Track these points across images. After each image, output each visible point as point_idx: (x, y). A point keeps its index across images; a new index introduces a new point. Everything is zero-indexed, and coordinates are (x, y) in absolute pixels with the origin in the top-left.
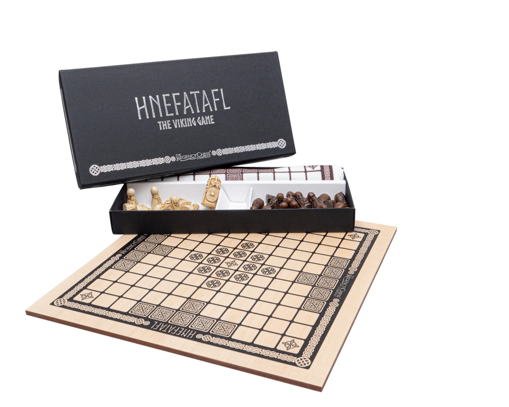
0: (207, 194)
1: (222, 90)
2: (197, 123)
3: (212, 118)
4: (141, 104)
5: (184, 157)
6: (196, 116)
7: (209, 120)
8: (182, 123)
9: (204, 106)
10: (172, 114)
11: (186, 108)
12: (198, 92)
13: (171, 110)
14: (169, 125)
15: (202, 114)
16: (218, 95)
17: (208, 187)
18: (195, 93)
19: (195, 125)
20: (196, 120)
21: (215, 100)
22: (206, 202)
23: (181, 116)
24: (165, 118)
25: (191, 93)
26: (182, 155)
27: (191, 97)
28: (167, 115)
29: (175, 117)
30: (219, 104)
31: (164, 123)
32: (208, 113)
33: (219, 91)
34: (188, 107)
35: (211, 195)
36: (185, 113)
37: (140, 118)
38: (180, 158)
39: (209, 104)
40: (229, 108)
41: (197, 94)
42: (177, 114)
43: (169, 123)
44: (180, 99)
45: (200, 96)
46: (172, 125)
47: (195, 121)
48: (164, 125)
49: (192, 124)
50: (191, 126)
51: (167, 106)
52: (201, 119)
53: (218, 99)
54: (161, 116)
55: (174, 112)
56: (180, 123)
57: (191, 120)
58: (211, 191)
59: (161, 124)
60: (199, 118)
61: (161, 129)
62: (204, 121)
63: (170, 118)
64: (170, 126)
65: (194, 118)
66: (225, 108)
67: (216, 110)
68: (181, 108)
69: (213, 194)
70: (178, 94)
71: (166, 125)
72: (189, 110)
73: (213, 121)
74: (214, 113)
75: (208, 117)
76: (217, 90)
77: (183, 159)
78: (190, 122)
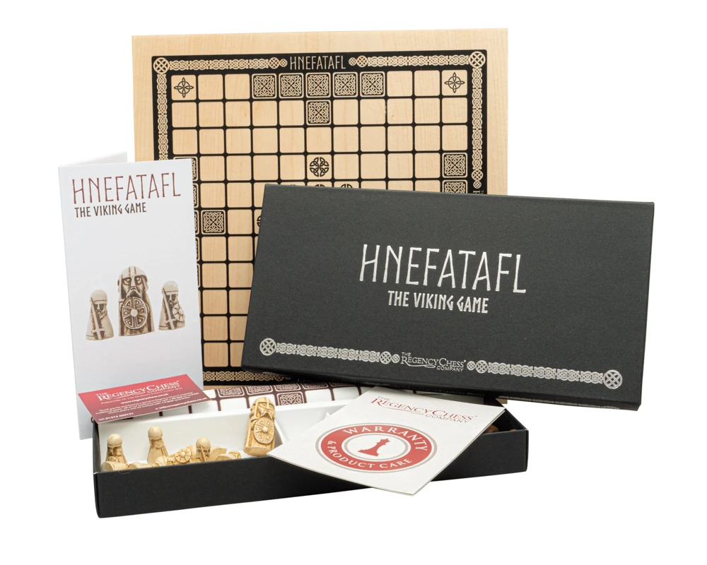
0: (255, 431)
1: (518, 257)
2: (455, 306)
3: (486, 302)
4: (370, 256)
5: (415, 360)
6: (457, 293)
7: (480, 305)
8: (429, 301)
9: (478, 279)
10: (417, 283)
11: (443, 276)
12: (474, 253)
13: (417, 274)
14: (406, 299)
15: (469, 293)
16: (509, 264)
17: (254, 417)
18: (467, 253)
19: (451, 308)
20: (455, 300)
21: (500, 272)
22: (255, 445)
23: (432, 288)
24: (402, 287)
25: (461, 252)
26: (412, 356)
27: (459, 260)
28: (408, 282)
29: (420, 289)
30: (507, 281)
31: (398, 296)
32: (481, 292)
33: (514, 258)
34: (447, 276)
35: (262, 431)
36: (439, 284)
37: (362, 279)
38: (407, 360)
39: (487, 277)
40: (524, 291)
41: (470, 255)
42: (425, 283)
43: (407, 296)
44: (437, 260)
45: (474, 261)
46: (411, 301)
47: (452, 302)
48: (399, 299)
49: (447, 306)
50: (444, 308)
51: (412, 268)
52: (464, 301)
53: (507, 272)
54: (397, 282)
55: (421, 281)
56: (426, 301)
57: (447, 300)
58: (262, 425)
59: (394, 295)
60: (462, 298)
61: (390, 304)
62: (469, 306)
63: (412, 289)
64: (407, 302)
65: (452, 297)
66: (516, 290)
67: (498, 289)
68: (434, 275)
69: (265, 429)
70: (437, 250)
71: (400, 298)
72: (447, 281)
73: (486, 309)
74: (492, 295)
75: (480, 299)
76: (509, 255)
77: (412, 364)
78: (444, 302)
